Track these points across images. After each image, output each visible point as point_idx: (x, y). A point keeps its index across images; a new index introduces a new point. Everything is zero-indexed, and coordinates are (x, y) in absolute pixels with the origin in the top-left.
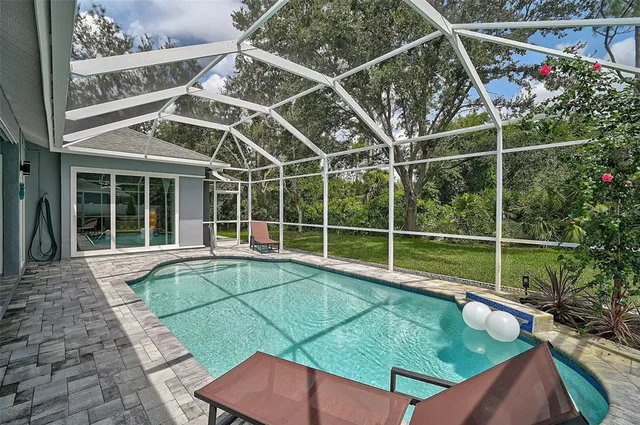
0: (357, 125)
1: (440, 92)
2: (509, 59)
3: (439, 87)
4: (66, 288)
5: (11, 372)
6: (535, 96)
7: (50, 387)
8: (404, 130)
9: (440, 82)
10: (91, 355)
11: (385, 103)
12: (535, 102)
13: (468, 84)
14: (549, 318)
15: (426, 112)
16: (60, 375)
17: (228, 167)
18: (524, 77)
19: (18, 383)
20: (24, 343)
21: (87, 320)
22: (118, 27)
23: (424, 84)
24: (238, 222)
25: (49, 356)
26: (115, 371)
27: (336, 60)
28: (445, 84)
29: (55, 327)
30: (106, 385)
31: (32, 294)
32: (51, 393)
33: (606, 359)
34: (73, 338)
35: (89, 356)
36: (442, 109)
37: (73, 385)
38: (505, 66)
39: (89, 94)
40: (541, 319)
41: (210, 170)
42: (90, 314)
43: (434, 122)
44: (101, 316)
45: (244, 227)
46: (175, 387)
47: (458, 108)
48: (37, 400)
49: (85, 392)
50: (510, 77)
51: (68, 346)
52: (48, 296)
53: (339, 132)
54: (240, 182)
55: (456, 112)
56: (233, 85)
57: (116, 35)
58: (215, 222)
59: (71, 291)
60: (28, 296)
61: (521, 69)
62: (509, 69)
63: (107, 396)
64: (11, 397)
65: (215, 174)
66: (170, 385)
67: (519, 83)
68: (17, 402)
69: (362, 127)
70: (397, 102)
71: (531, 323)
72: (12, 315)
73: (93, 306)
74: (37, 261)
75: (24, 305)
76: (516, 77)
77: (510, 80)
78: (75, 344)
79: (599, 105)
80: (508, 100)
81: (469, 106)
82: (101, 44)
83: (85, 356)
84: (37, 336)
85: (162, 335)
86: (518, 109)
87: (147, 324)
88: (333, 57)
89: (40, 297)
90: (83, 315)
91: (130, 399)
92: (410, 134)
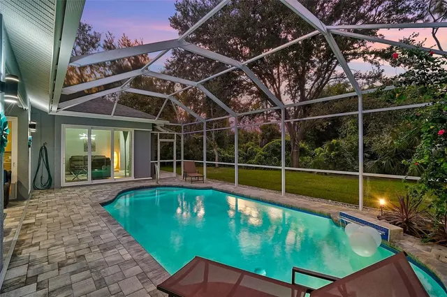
0: (256, 93)
1: (315, 69)
2: (364, 45)
3: (314, 66)
4: (61, 208)
5: (31, 268)
6: (383, 71)
7: (58, 279)
8: (290, 95)
9: (315, 63)
10: (84, 256)
11: (276, 76)
12: (383, 75)
13: (334, 63)
14: (400, 231)
15: (304, 82)
16: (64, 270)
17: (168, 123)
18: (375, 58)
19: (37, 276)
20: (38, 248)
21: (77, 231)
22: (90, 27)
23: (303, 64)
24: (175, 161)
25: (55, 257)
26: (102, 267)
27: (241, 48)
28: (318, 63)
29: (57, 236)
30: (96, 278)
31: (39, 213)
32: (61, 283)
33: (443, 260)
34: (70, 244)
35: (82, 257)
36: (316, 81)
37: (74, 277)
38: (361, 50)
39: (71, 73)
40: (394, 231)
41: (155, 125)
42: (79, 228)
43: (311, 90)
44: (87, 229)
45: (179, 164)
46: (143, 279)
47: (328, 80)
48: (51, 287)
49: (82, 283)
50: (365, 58)
51: (68, 250)
52: (49, 214)
53: (244, 98)
54: (175, 133)
55: (327, 82)
56: (170, 66)
57: (89, 32)
58: (159, 161)
59: (64, 210)
60: (36, 214)
61: (372, 53)
62: (364, 53)
63: (98, 285)
64: (34, 285)
65: (159, 128)
66: (140, 278)
67: (371, 62)
68: (38, 289)
69: (260, 94)
70: (284, 76)
71: (387, 234)
72: (27, 227)
73: (80, 221)
74: (38, 189)
75: (33, 221)
76: (369, 57)
77: (365, 60)
78: (72, 249)
79: (432, 80)
80: (363, 74)
81: (336, 78)
82: (79, 39)
83: (79, 257)
84: (45, 243)
85: (130, 243)
86: (371, 80)
87: (119, 235)
88: (239, 46)
89: (44, 215)
90: (74, 228)
91: (114, 288)
92: (294, 98)
